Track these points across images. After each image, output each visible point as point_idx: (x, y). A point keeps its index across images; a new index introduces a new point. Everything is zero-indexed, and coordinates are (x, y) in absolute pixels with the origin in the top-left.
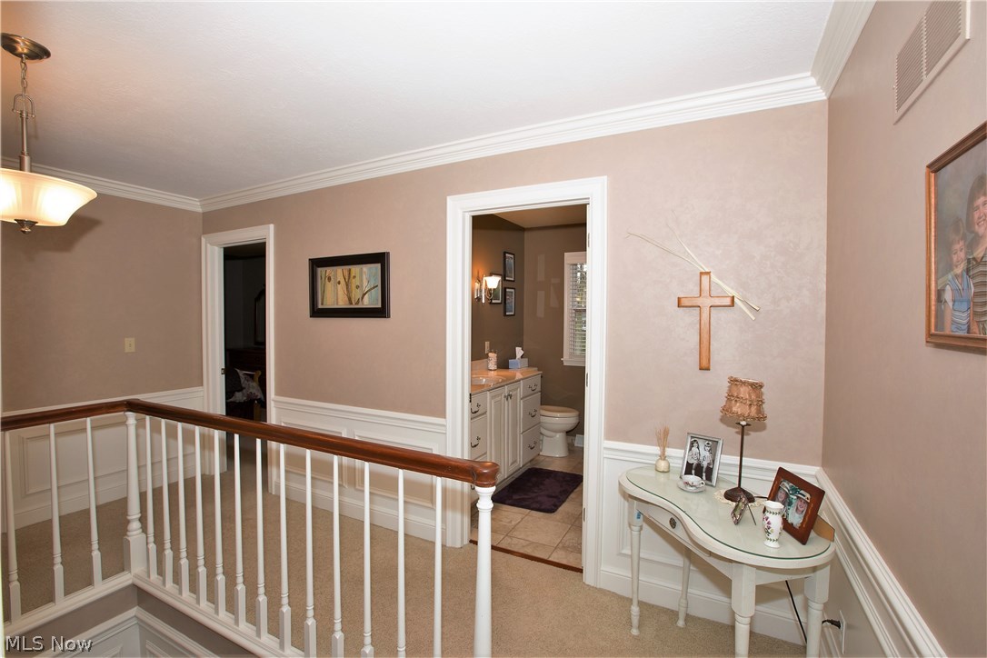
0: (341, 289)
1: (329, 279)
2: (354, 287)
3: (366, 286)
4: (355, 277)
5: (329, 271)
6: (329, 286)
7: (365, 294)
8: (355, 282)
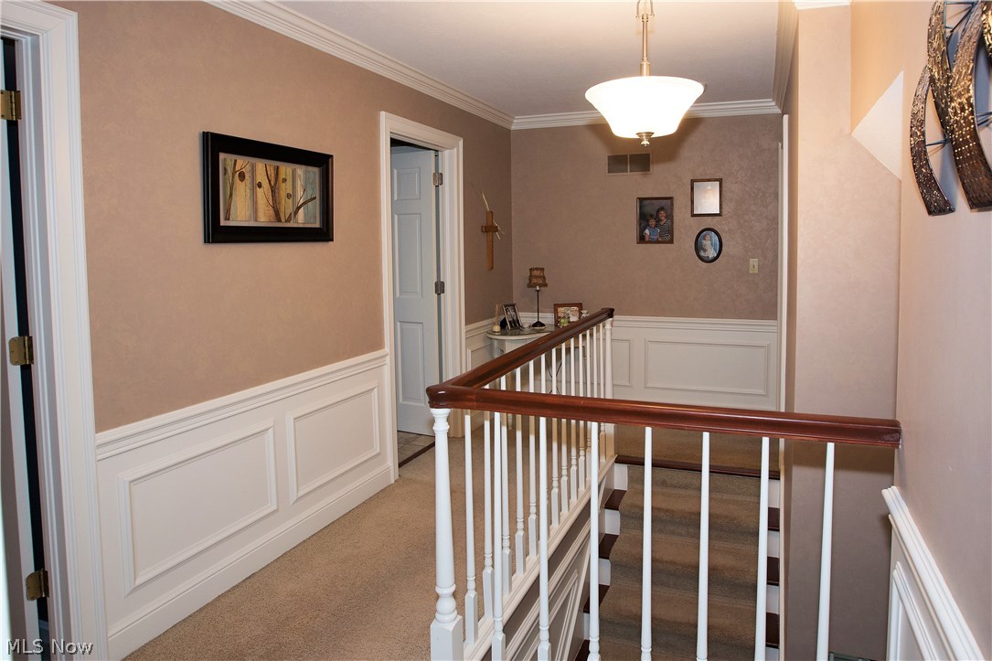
0: (263, 195)
1: (242, 177)
2: (283, 195)
3: (300, 196)
4: (285, 180)
5: (242, 162)
6: (242, 190)
7: (299, 208)
8: (285, 189)
